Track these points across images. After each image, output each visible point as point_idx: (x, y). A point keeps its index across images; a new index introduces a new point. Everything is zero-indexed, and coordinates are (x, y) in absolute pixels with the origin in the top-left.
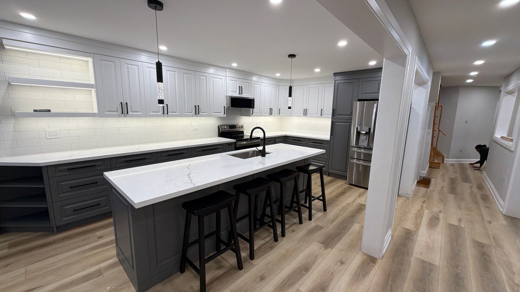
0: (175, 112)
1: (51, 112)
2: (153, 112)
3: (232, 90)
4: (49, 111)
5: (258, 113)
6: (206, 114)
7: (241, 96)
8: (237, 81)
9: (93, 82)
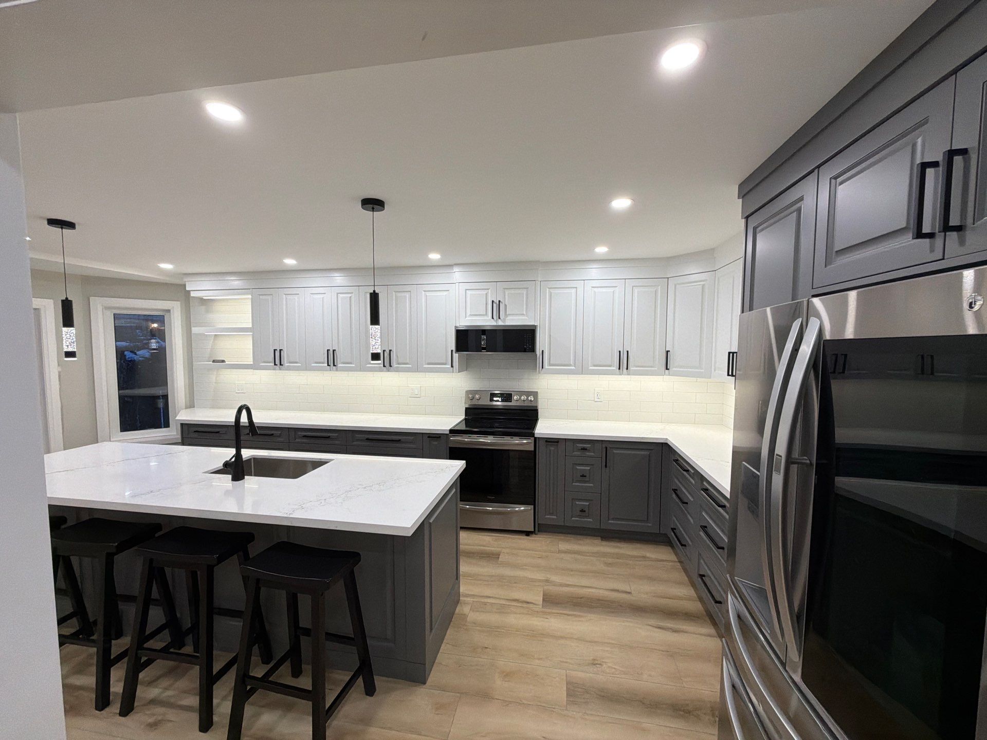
0: (351, 363)
1: (226, 363)
2: (316, 363)
3: (470, 312)
4: (223, 361)
5: (570, 365)
6: (410, 366)
7: (500, 323)
8: (488, 289)
9: (250, 326)
